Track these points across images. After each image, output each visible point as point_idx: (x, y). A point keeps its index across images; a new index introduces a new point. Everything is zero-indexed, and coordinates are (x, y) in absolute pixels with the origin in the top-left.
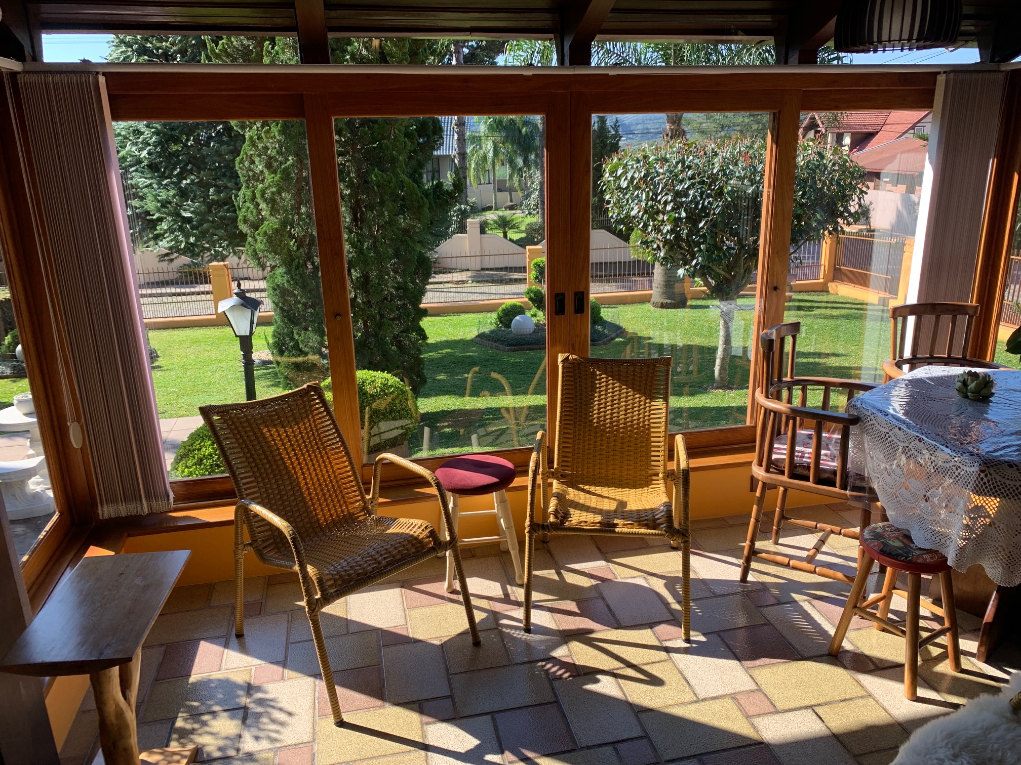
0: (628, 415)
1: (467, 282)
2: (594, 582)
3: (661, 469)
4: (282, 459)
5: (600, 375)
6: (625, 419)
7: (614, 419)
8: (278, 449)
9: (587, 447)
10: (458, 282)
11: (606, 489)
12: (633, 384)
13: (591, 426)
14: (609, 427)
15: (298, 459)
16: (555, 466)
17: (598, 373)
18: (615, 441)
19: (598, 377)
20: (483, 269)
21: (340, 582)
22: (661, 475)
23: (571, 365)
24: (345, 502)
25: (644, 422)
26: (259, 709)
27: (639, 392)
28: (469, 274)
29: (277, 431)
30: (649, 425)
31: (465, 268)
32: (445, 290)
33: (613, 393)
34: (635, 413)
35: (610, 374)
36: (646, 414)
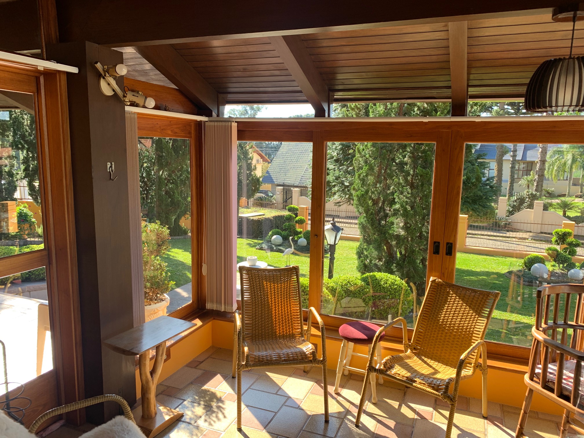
0: (462, 322)
1: (528, 239)
2: (416, 417)
3: (473, 361)
4: (268, 298)
5: (452, 294)
6: (459, 324)
7: (452, 323)
8: (267, 293)
9: (432, 335)
10: (520, 238)
11: (437, 363)
12: (471, 304)
13: (438, 323)
14: (448, 327)
15: (275, 300)
16: (412, 342)
17: (451, 293)
18: (450, 336)
19: (450, 295)
20: (542, 233)
21: (257, 360)
22: (473, 365)
23: (436, 285)
24: (292, 327)
25: (470, 329)
26: (216, 410)
27: (473, 310)
28: (531, 234)
29: (270, 284)
30: (473, 331)
31: (529, 230)
32: (510, 242)
33: (457, 306)
34: (466, 322)
35: (458, 295)
36: (473, 324)
